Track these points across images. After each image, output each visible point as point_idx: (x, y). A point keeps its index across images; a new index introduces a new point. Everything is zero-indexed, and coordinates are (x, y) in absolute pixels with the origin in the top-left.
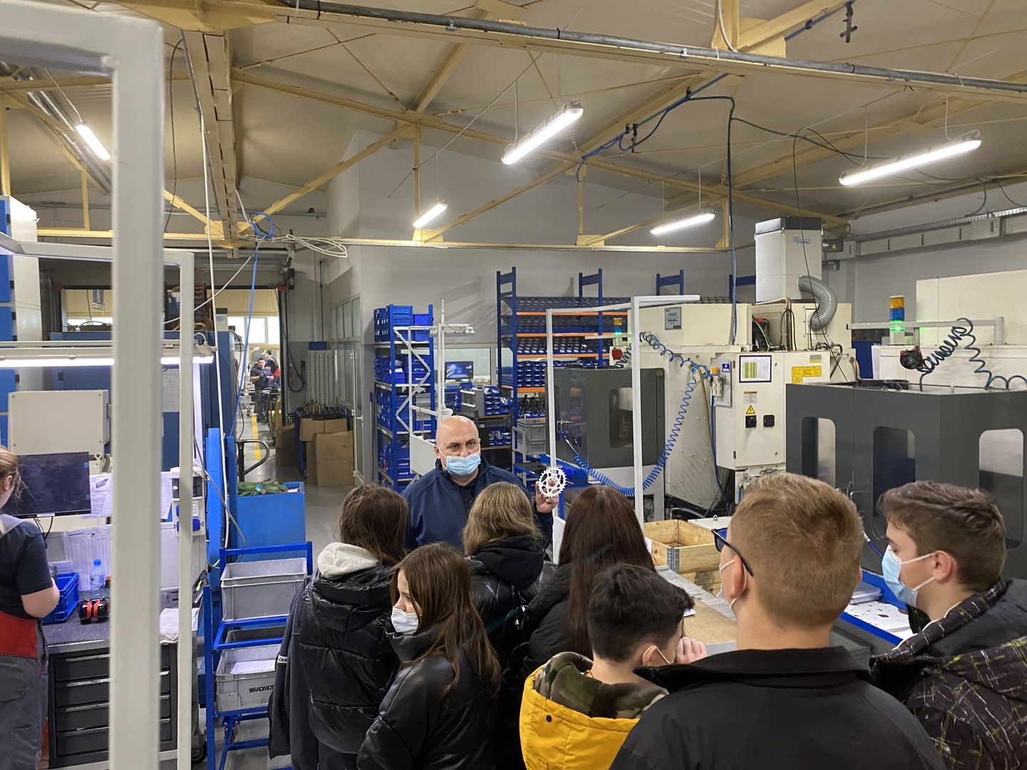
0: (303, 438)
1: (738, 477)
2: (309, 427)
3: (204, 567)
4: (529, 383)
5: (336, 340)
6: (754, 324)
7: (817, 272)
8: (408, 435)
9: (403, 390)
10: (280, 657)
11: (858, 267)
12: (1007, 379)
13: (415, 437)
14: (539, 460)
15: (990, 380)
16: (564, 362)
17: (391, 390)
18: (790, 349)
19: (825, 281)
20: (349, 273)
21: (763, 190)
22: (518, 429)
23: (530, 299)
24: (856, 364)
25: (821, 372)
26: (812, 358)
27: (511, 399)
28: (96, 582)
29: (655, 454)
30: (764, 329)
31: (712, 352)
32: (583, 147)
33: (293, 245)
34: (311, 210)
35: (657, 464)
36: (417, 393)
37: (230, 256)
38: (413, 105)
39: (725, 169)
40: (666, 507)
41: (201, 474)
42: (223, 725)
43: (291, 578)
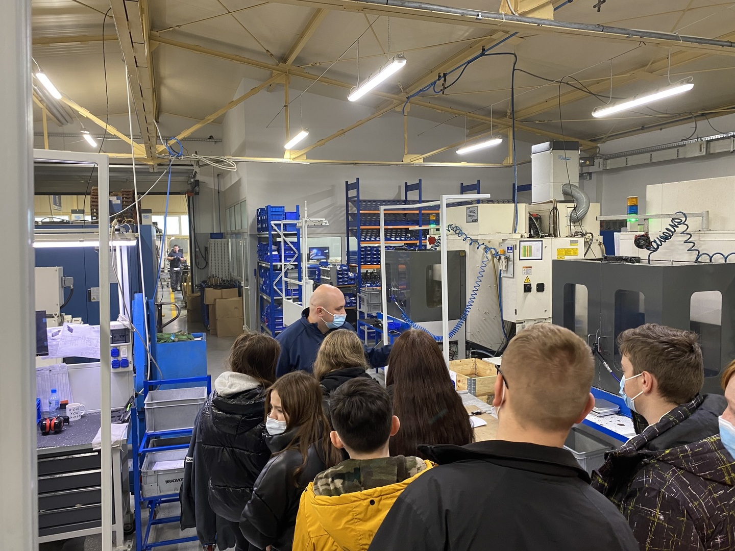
0: (207, 302)
1: (518, 328)
2: (211, 294)
3: (132, 394)
4: (369, 262)
5: (229, 232)
6: (530, 219)
7: (575, 180)
8: (282, 299)
9: (279, 267)
10: (187, 457)
11: (605, 177)
12: (711, 255)
13: (287, 300)
14: (376, 317)
15: (699, 256)
16: (394, 247)
17: (269, 267)
18: (556, 236)
19: (581, 187)
20: (239, 183)
21: (537, 122)
22: (362, 295)
23: (369, 201)
24: (603, 247)
25: (578, 252)
26: (571, 242)
27: (356, 273)
28: (53, 405)
29: (458, 311)
30: (537, 222)
31: (499, 239)
32: (407, 90)
33: (198, 162)
34: (211, 137)
35: (461, 319)
36: (288, 269)
37: (151, 170)
38: (283, 59)
39: (510, 107)
40: (466, 349)
41: (129, 327)
42: (148, 507)
43: (196, 401)
